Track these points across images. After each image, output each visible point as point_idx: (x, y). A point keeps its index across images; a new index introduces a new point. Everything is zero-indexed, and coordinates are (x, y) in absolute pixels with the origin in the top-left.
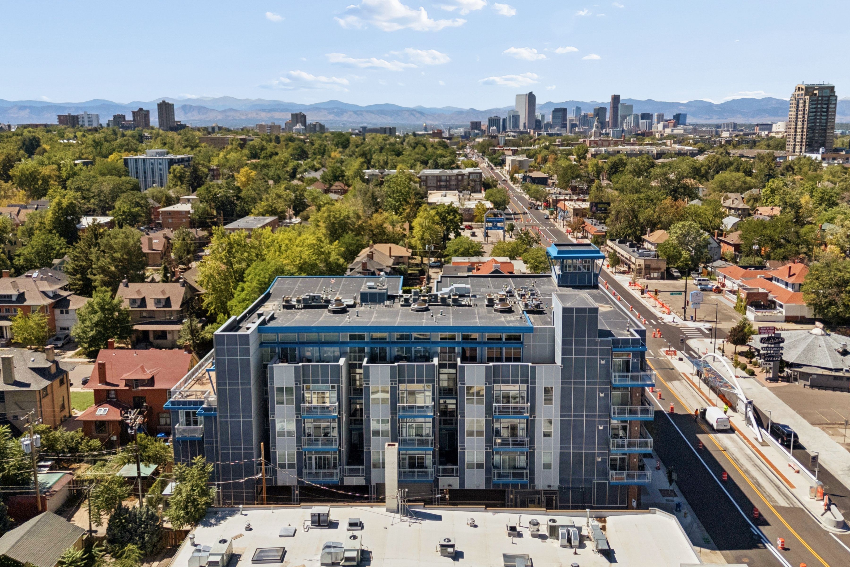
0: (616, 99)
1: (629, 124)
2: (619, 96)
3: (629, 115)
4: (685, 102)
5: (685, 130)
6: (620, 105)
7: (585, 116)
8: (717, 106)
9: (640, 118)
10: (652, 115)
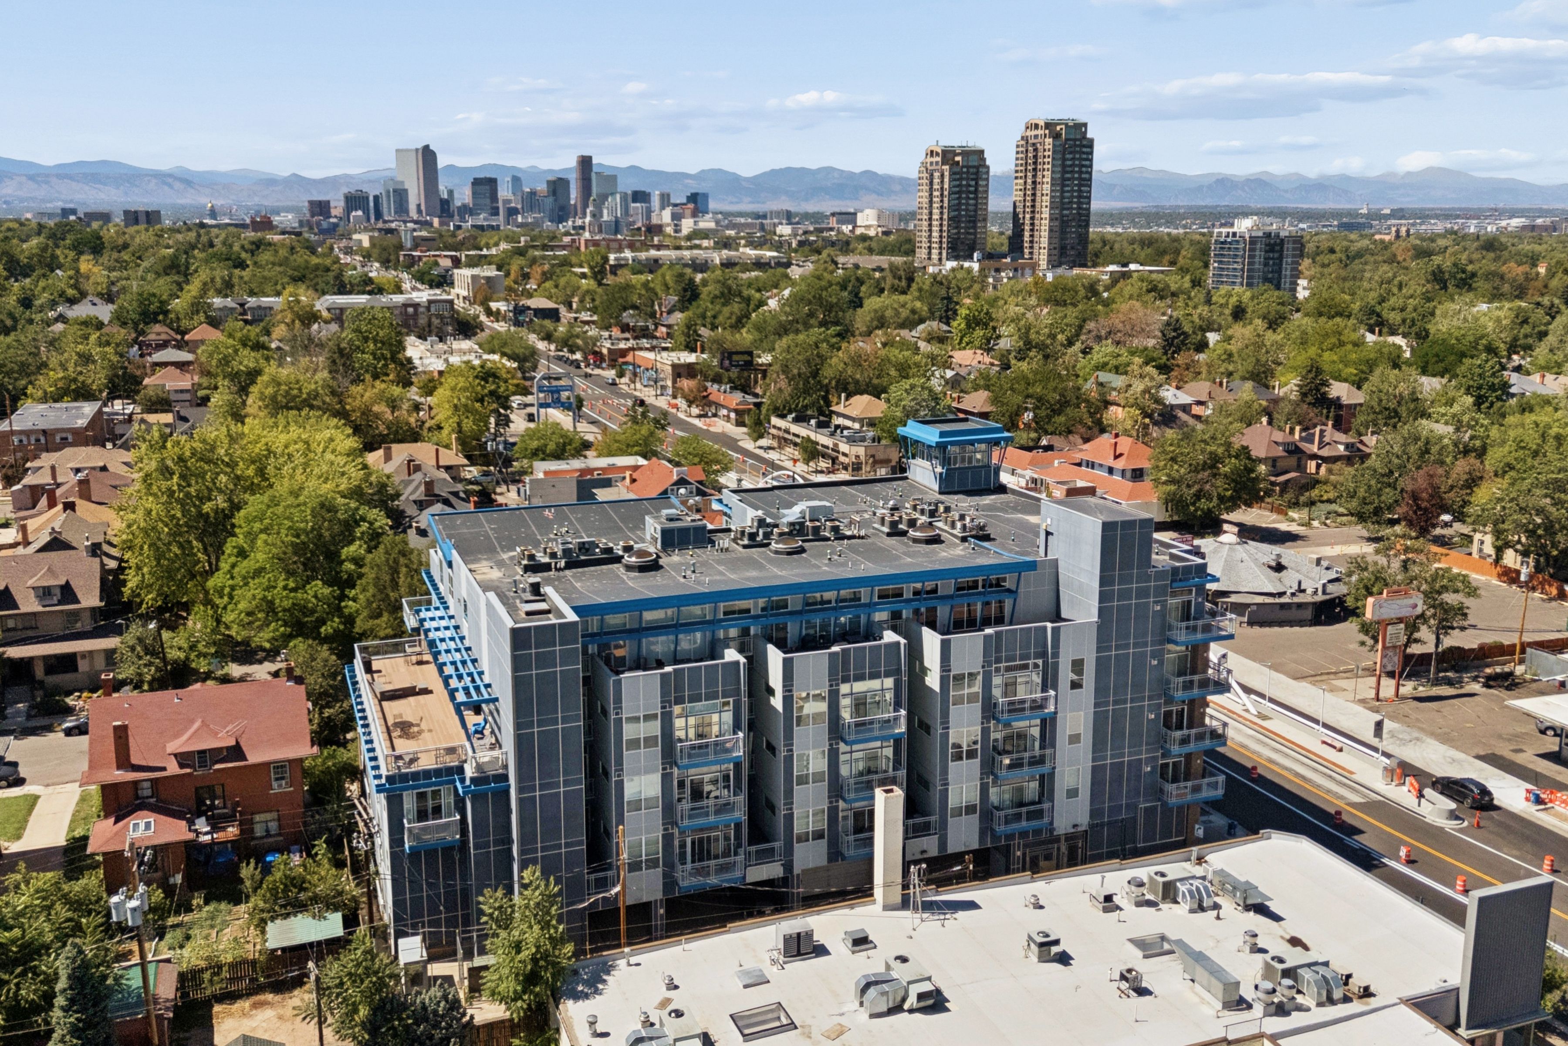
0: (585, 163)
1: (612, 211)
2: (590, 158)
3: (612, 194)
4: (693, 171)
5: (717, 222)
6: (594, 176)
7: (533, 193)
8: (747, 179)
9: (630, 199)
10: (649, 195)
